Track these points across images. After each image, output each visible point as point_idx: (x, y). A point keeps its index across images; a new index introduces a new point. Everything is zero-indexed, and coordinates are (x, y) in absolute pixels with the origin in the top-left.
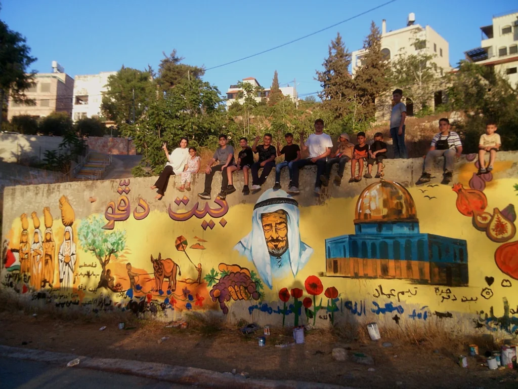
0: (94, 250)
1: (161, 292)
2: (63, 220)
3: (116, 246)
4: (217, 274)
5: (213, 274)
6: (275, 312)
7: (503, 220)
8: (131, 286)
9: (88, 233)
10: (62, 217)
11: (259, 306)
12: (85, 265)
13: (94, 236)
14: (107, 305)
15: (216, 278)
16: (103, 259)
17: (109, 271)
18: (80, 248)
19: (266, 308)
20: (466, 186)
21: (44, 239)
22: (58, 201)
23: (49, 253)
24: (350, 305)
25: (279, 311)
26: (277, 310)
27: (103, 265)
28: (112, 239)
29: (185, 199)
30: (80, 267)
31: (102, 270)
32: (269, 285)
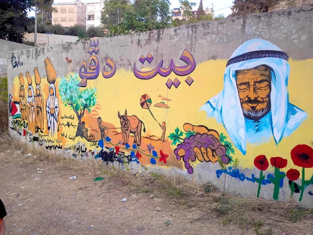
0: (72, 104)
2: (48, 78)
3: (88, 101)
8: (102, 138)
9: (66, 89)
10: (47, 76)
12: (66, 117)
13: (72, 92)
14: (83, 152)
16: (79, 114)
17: (83, 123)
18: (61, 102)
21: (35, 94)
22: (43, 62)
23: (39, 106)
27: (79, 117)
28: (86, 96)
30: (62, 118)
31: (78, 122)
32: (242, 150)
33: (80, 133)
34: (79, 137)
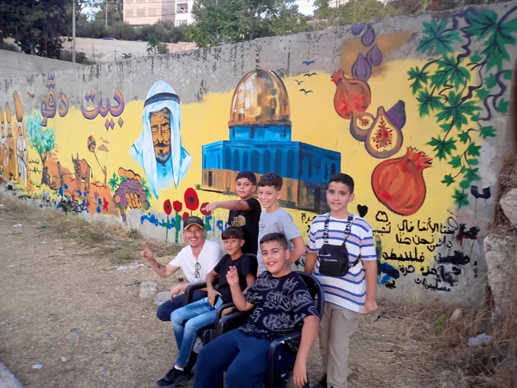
0: (36, 147)
1: (80, 194)
2: (17, 115)
3: (49, 143)
4: (117, 178)
5: (114, 178)
6: (161, 224)
7: (388, 125)
8: (61, 186)
9: (32, 129)
10: (16, 112)
11: (148, 217)
12: (33, 162)
13: (36, 133)
14: (48, 201)
15: (117, 182)
16: (43, 157)
17: (47, 168)
18: (28, 144)
19: (153, 220)
20: (348, 74)
21: (7, 135)
22: (12, 96)
23: (11, 148)
24: (221, 225)
25: (163, 225)
26: (162, 223)
27: (43, 161)
28: (47, 137)
29: (92, 94)
30: (30, 163)
31: (42, 167)
32: (156, 195)
33: (45, 181)
34: (44, 184)
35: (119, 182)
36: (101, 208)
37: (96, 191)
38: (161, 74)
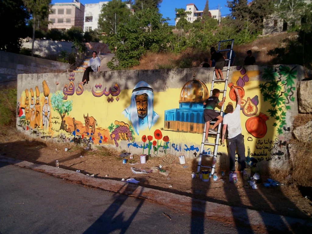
0: (58, 110)
1: (88, 134)
2: (44, 93)
3: (68, 108)
4: (114, 126)
5: (112, 125)
6: (139, 147)
7: (252, 104)
8: (75, 130)
9: (55, 101)
10: (44, 92)
11: (132, 144)
12: (54, 118)
13: (58, 103)
14: (64, 139)
15: (113, 128)
16: (62, 115)
17: (65, 121)
18: (52, 108)
19: (135, 145)
20: (235, 84)
21: (36, 103)
22: (42, 83)
23: (38, 110)
24: (174, 146)
25: (141, 147)
26: (140, 146)
27: (62, 118)
28: (66, 105)
29: (100, 85)
30: (52, 118)
31: (61, 121)
32: (137, 133)
33: (62, 127)
34: (62, 130)
35: (114, 128)
36: (102, 141)
37: (99, 132)
38: (143, 78)
